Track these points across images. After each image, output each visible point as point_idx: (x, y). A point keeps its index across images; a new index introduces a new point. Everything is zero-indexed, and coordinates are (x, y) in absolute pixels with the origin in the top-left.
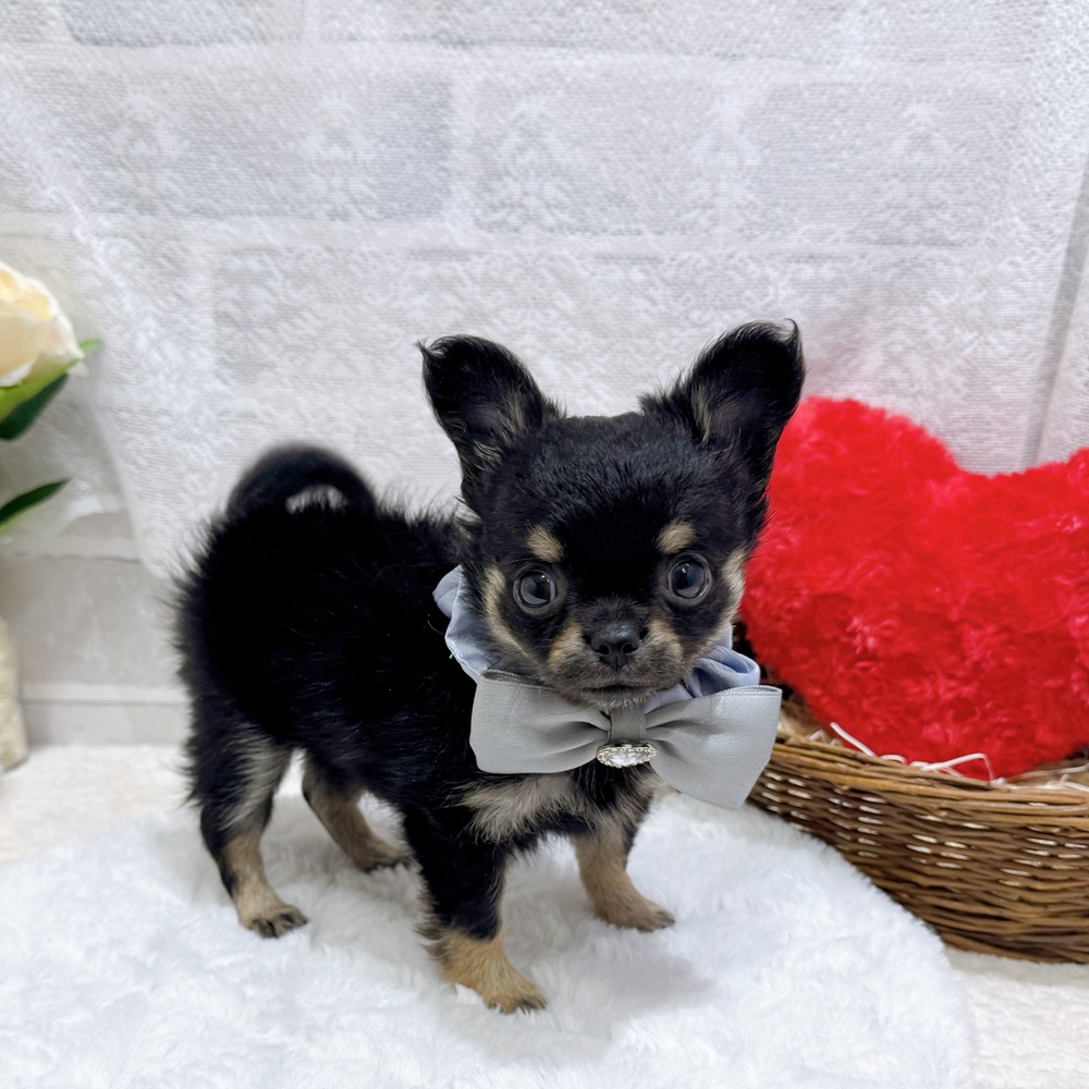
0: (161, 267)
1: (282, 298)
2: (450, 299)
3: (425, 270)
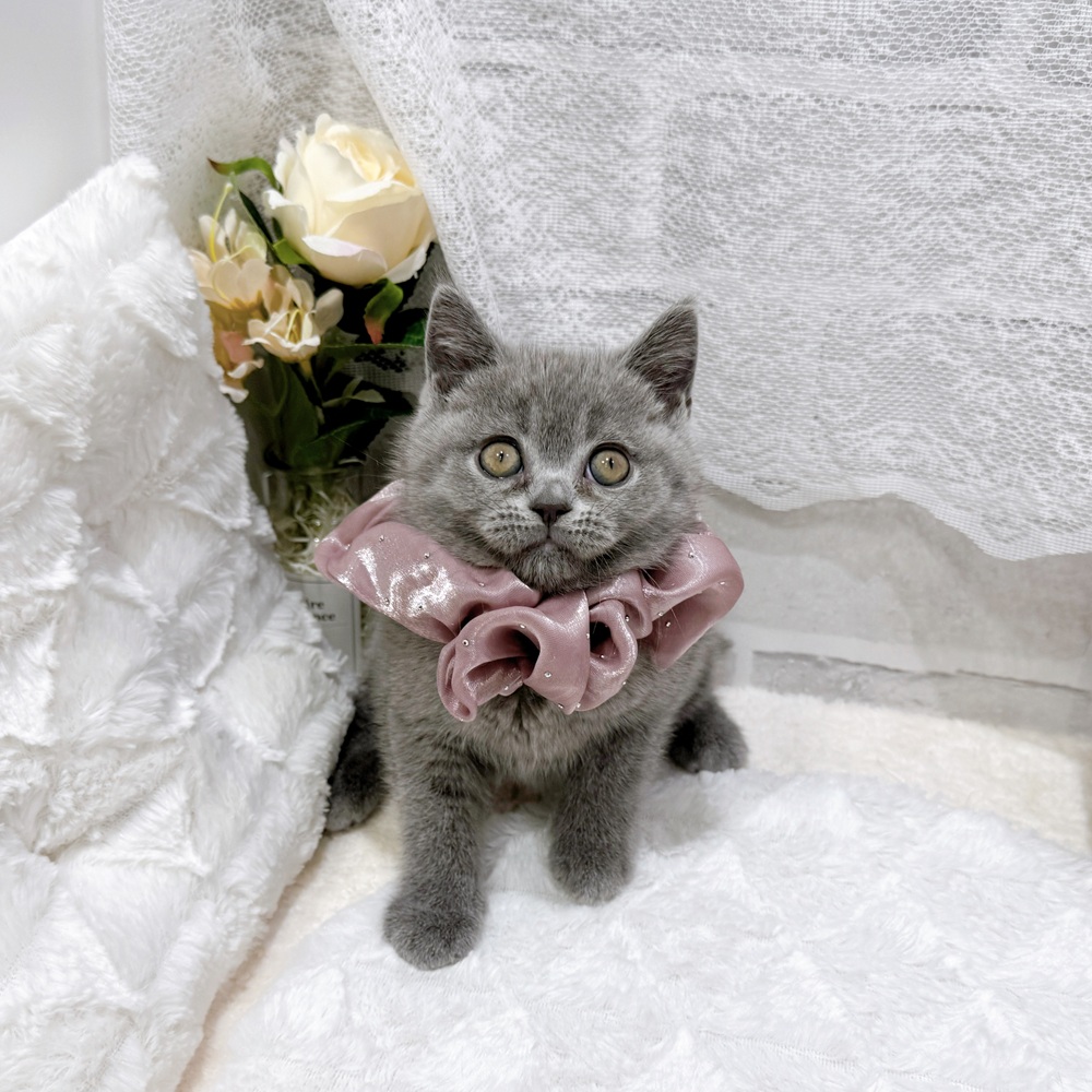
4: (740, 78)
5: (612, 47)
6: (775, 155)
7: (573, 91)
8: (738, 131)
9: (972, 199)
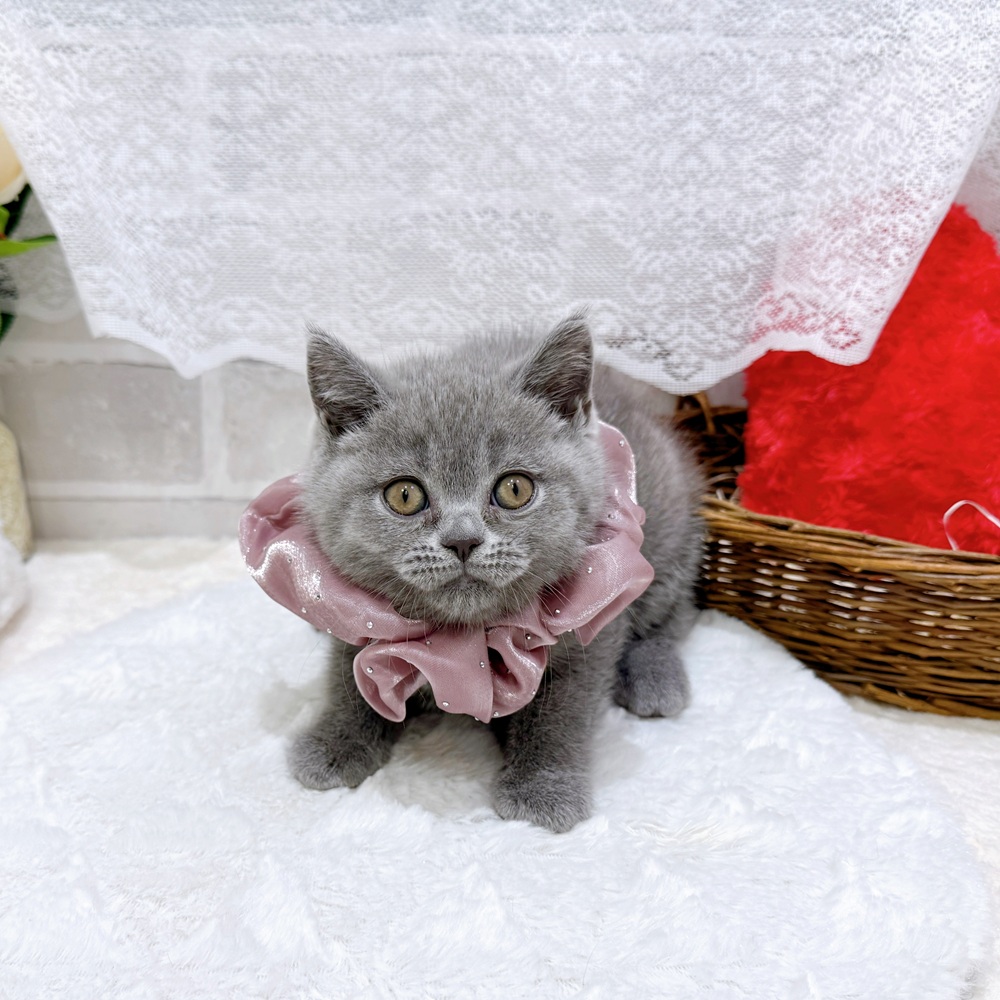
0: (150, 71)
1: (269, 98)
2: (433, 93)
3: (408, 65)
4: (257, 39)
5: (156, 24)
6: (293, 96)
7: (127, 60)
8: (263, 81)
9: (441, 121)
